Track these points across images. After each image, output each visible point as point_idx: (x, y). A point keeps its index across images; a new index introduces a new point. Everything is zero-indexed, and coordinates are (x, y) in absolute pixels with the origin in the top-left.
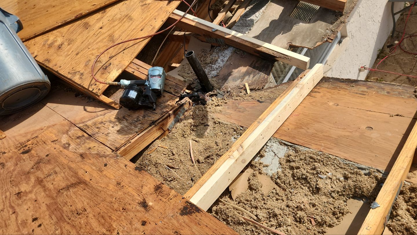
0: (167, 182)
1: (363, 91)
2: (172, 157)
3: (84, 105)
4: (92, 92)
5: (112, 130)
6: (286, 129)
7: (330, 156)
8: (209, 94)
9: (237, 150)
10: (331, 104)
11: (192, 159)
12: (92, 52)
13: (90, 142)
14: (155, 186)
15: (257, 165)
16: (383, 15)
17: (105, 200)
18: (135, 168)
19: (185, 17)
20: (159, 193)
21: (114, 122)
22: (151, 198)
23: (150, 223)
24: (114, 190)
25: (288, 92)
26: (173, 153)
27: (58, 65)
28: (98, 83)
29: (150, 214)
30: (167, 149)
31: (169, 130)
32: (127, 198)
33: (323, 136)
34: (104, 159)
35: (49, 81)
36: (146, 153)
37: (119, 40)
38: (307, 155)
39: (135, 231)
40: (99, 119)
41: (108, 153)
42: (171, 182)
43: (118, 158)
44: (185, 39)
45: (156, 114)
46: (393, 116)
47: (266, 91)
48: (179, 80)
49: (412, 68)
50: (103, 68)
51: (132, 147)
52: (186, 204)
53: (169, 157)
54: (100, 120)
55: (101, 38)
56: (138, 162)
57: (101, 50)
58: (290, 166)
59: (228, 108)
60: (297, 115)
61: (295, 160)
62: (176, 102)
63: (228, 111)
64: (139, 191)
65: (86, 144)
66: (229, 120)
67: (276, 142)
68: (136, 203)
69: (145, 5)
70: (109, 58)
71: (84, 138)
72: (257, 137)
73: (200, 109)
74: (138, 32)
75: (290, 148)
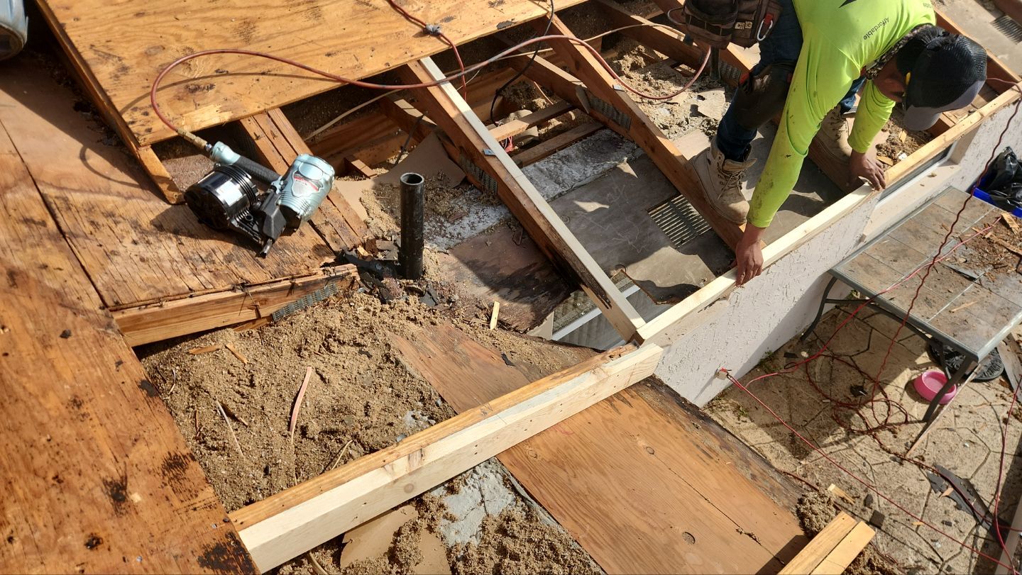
0: (202, 446)
1: (710, 448)
2: (245, 390)
3: (87, 143)
4: (127, 127)
5: (128, 248)
6: (530, 453)
7: (592, 563)
8: (408, 284)
9: (406, 457)
10: (642, 443)
11: (290, 418)
12: (179, 32)
13: (55, 250)
14: (169, 454)
15: (433, 507)
16: (808, 291)
17: (17, 431)
18: (143, 382)
19: (443, 86)
20: (170, 479)
21: (143, 232)
22: (144, 483)
23: (109, 550)
24: (58, 414)
25: (573, 375)
26: (251, 381)
27: (75, 12)
28: (153, 113)
29: (120, 525)
30: (243, 362)
31: (272, 319)
32: (80, 453)
33: (597, 508)
34: (70, 317)
35: (25, 34)
36: (184, 346)
37: (263, 43)
38: (547, 537)
39: (61, 553)
40: (110, 202)
41: (87, 305)
42: (212, 452)
43: (109, 331)
44: (415, 129)
45: (262, 267)
46: (741, 533)
47: (528, 341)
48: (357, 216)
49: (809, 420)
50: (187, 87)
51: (159, 320)
52: (226, 540)
53: (239, 385)
54: (109, 207)
55: (222, 13)
56: (154, 359)
57: (206, 40)
58: (501, 543)
59: (434, 339)
60: (567, 433)
61: (517, 535)
62: (322, 263)
63: (430, 346)
64: (122, 448)
65: (39, 251)
66: (421, 369)
67: (497, 472)
68: (97, 479)
69: (367, 4)
70: (217, 71)
71: (42, 230)
72: (465, 448)
73: (370, 307)
74: (318, 55)
75: (520, 503)
